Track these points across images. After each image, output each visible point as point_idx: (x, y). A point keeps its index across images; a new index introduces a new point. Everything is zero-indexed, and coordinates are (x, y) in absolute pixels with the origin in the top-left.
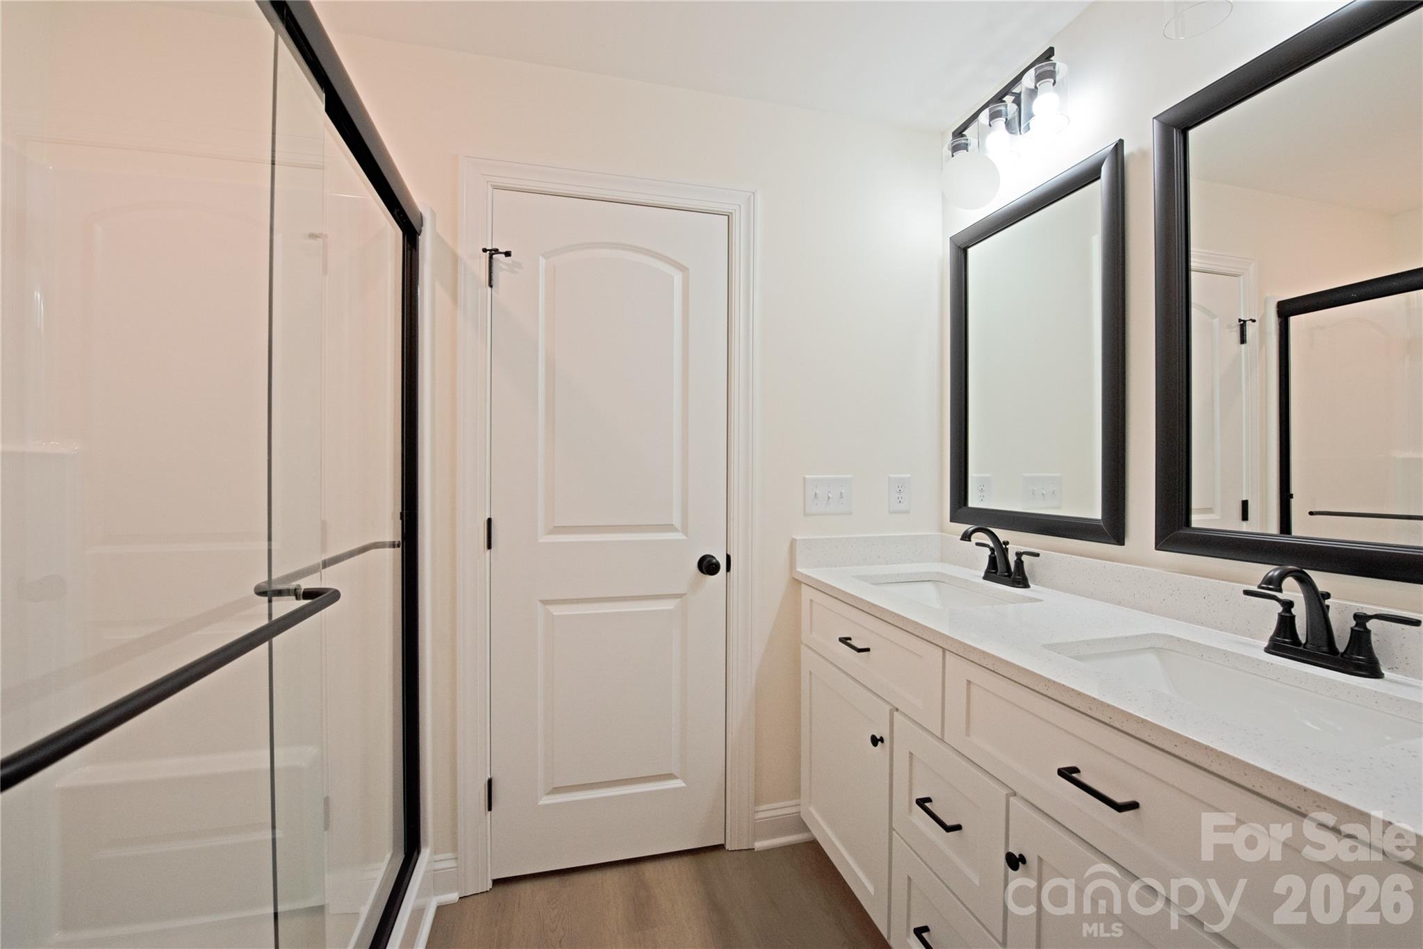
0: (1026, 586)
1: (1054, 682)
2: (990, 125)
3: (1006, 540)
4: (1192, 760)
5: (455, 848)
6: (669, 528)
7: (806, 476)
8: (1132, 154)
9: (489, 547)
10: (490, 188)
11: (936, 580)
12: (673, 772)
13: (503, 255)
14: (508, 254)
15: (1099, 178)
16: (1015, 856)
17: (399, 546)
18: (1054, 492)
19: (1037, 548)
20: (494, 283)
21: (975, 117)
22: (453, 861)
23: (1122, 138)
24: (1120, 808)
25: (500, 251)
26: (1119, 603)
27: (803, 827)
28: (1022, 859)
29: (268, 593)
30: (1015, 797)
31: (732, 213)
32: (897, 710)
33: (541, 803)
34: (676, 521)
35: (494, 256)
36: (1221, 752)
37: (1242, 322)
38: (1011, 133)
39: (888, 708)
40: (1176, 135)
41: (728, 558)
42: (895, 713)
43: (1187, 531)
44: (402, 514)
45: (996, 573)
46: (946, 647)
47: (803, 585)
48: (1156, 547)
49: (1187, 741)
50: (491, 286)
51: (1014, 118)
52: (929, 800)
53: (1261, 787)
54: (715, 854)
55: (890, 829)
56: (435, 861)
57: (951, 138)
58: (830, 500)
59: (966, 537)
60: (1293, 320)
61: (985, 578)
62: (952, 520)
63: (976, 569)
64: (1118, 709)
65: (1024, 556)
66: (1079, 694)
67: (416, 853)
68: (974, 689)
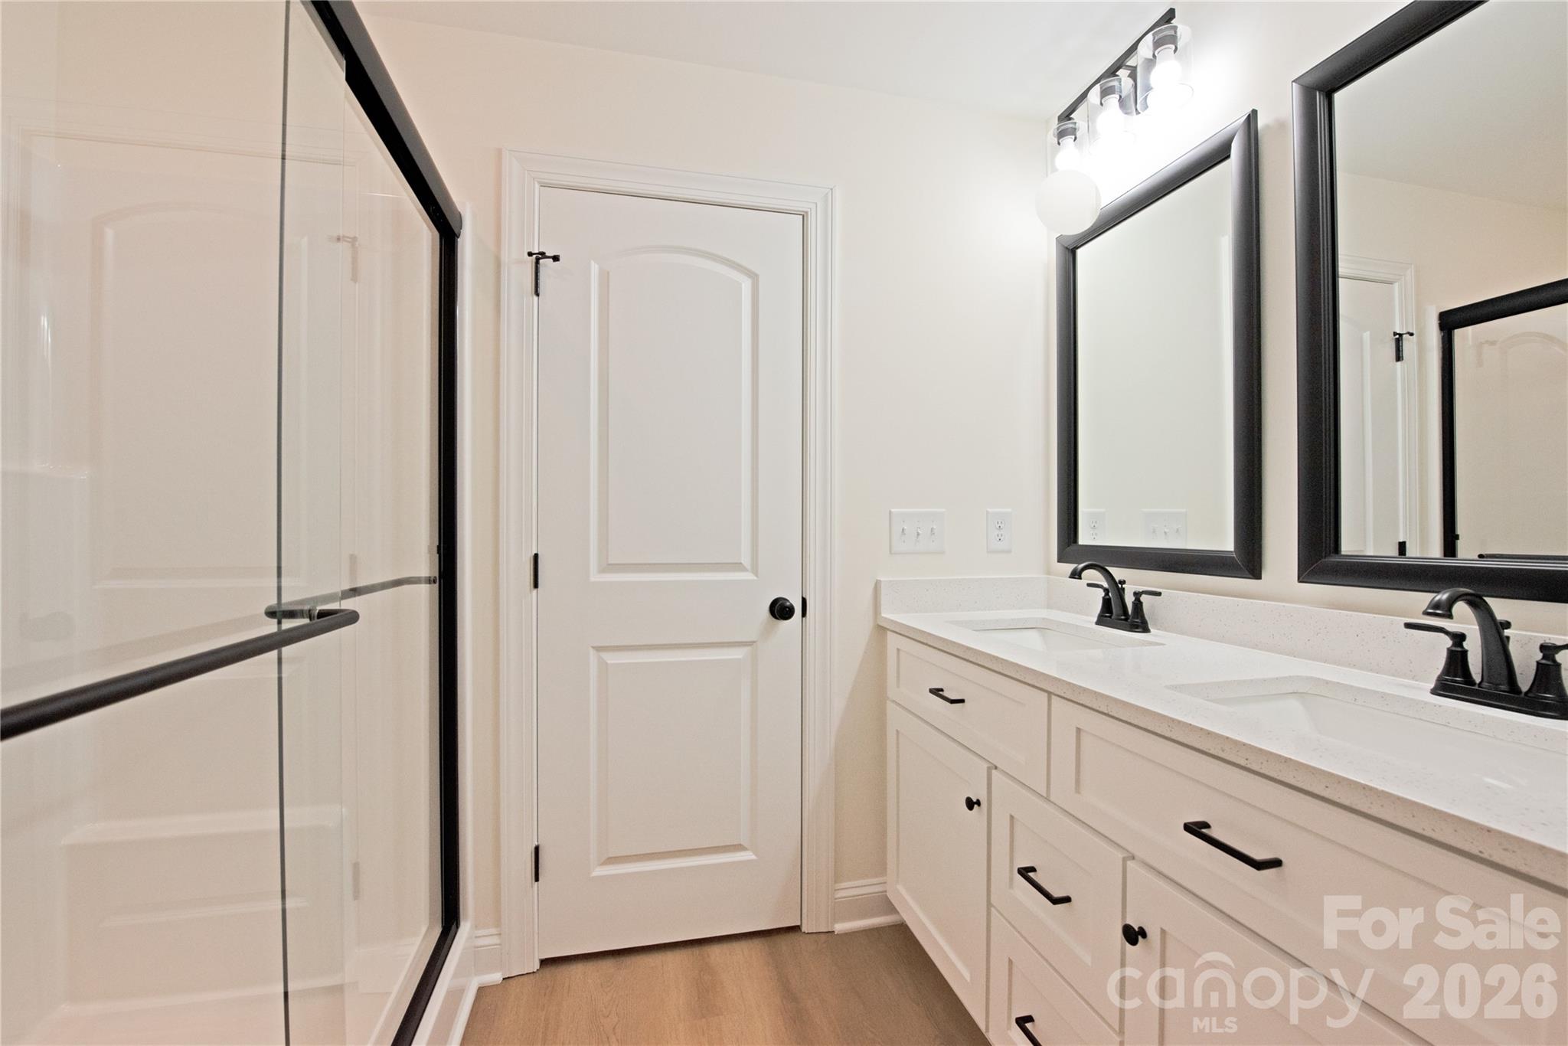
0: (1146, 630)
1: (1179, 722)
2: (1101, 104)
3: (1122, 579)
4: (1347, 803)
5: (498, 923)
6: (738, 566)
7: (892, 510)
8: (1267, 127)
9: (536, 585)
10: (537, 186)
11: (1043, 628)
12: (742, 843)
13: (551, 260)
14: (556, 258)
15: (1228, 157)
16: (1133, 928)
17: (435, 582)
18: (1178, 530)
19: (1158, 588)
20: (541, 290)
21: (1083, 96)
22: (496, 937)
23: (1256, 109)
24: (1259, 865)
25: (547, 254)
26: (1255, 646)
27: (890, 908)
28: (1142, 933)
29: (278, 614)
30: (1134, 861)
31: (807, 213)
32: (996, 768)
33: (594, 874)
34: (746, 560)
35: (541, 261)
36: (1383, 791)
37: (1397, 336)
38: (1126, 113)
39: (985, 766)
40: (1319, 97)
41: (804, 601)
42: (994, 771)
43: (1334, 559)
44: (439, 547)
45: (1110, 617)
46: (1051, 690)
47: (889, 632)
48: (1299, 579)
49: (1340, 780)
50: (537, 294)
51: (1129, 95)
52: (1033, 869)
53: (1433, 830)
54: (791, 937)
55: (988, 905)
56: (476, 937)
57: (1057, 122)
58: (920, 536)
59: (1076, 575)
60: (1458, 333)
61: (1098, 623)
62: (1059, 561)
63: (1087, 615)
64: (1256, 748)
65: (1143, 596)
66: (1209, 733)
67: (454, 927)
68: (1084, 737)
